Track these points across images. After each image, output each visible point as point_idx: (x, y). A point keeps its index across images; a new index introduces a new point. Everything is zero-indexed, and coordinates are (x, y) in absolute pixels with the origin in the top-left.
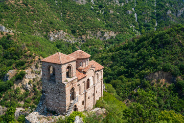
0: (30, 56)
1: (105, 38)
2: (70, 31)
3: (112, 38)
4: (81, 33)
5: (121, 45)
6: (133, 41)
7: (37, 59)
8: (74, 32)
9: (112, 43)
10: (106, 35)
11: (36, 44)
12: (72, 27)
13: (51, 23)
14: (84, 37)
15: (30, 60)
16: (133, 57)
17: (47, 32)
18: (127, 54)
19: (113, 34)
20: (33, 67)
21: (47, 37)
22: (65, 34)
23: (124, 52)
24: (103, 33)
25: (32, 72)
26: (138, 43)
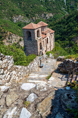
0: (4, 32)
1: (47, 18)
2: (25, 15)
3: (51, 17)
4: (32, 16)
5: (57, 21)
6: (64, 18)
7: (8, 34)
8: (27, 15)
9: (51, 21)
10: (47, 16)
11: (6, 25)
12: (26, 12)
13: (13, 11)
14: (34, 18)
15: (4, 35)
16: (64, 28)
17: (12, 16)
18: (61, 27)
19: (51, 15)
20: (7, 39)
21: (12, 20)
22: (22, 17)
23: (59, 26)
24: (45, 15)
25: (7, 42)
26: (67, 19)
